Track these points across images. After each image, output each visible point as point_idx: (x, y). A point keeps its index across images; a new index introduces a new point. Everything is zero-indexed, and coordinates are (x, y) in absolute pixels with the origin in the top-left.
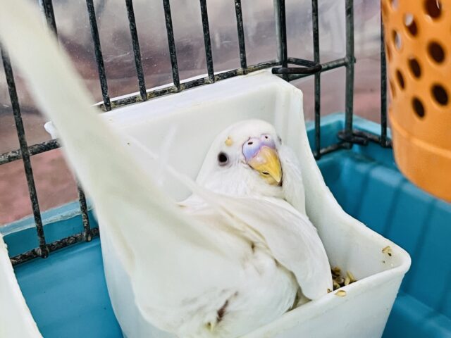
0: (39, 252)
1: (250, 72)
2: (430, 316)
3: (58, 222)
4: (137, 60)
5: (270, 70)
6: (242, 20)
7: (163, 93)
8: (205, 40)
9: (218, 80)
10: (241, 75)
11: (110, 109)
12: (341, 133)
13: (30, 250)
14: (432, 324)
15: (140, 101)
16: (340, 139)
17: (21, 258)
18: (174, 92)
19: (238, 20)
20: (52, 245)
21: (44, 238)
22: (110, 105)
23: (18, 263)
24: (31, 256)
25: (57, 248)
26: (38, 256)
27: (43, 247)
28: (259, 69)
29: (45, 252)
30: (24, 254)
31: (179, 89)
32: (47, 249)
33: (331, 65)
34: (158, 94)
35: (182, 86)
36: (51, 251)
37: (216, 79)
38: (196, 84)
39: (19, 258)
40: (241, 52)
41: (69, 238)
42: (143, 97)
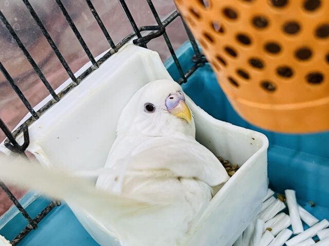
0: (31, 227)
1: (119, 48)
2: (294, 156)
3: (34, 201)
4: (42, 78)
5: (131, 42)
6: (99, 19)
7: (68, 90)
8: (81, 44)
9: (100, 64)
10: (114, 53)
11: (38, 118)
12: (194, 58)
13: (24, 228)
14: (296, 161)
15: (55, 103)
16: (195, 62)
17: (21, 236)
18: (75, 86)
19: (97, 20)
20: (37, 219)
21: (30, 218)
22: (37, 115)
23: (20, 240)
24: (26, 232)
25: (41, 219)
26: (31, 230)
27: (32, 223)
28: (124, 44)
29: (34, 226)
30: (21, 232)
31: (77, 83)
32: (35, 223)
33: (169, 20)
34: (64, 92)
35: (78, 80)
36: (38, 223)
37: (98, 64)
38: (87, 73)
39: (19, 236)
40: (108, 39)
41: (46, 209)
42: (56, 100)
